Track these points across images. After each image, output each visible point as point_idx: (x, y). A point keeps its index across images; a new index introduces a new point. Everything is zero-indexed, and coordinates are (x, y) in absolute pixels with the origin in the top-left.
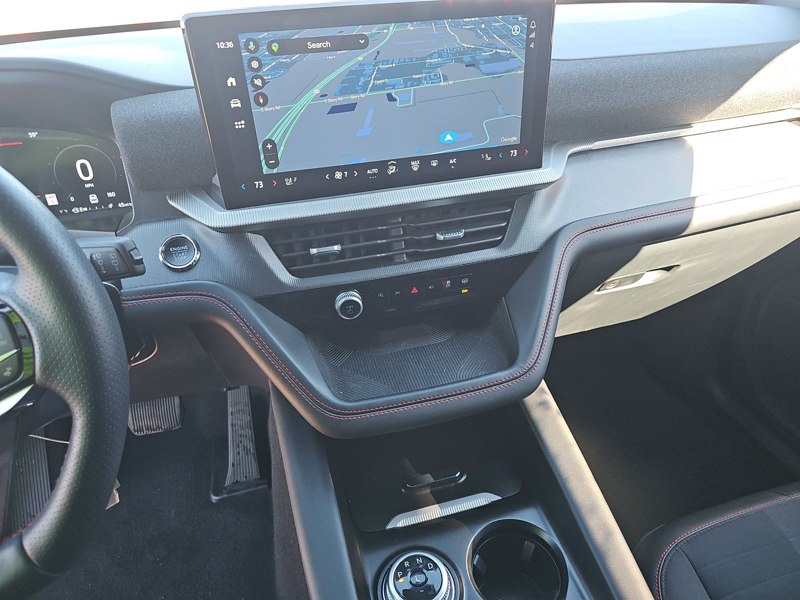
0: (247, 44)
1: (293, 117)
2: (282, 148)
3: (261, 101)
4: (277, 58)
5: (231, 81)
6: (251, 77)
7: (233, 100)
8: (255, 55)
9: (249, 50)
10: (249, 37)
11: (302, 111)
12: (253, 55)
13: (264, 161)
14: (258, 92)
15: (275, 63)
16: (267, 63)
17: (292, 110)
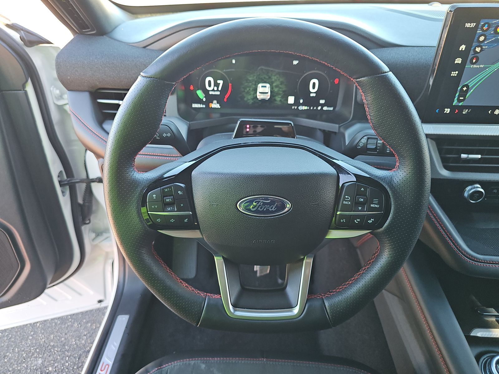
0: (484, 25)
1: (487, 73)
2: (472, 91)
3: (474, 61)
4: (496, 36)
5: (463, 47)
6: (475, 46)
7: (458, 59)
8: (485, 33)
9: (482, 29)
10: (486, 22)
11: (496, 69)
12: (483, 33)
13: (457, 97)
14: (475, 55)
15: (494, 39)
16: (490, 39)
17: (490, 68)
